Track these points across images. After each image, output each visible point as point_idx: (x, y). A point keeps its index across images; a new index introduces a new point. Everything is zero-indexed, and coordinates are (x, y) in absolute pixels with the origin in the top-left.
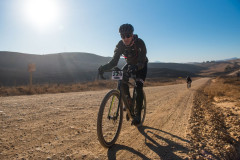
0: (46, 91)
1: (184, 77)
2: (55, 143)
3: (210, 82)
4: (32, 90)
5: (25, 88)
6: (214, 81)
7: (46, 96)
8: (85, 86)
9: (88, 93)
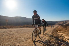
0: (11, 28)
1: (51, 25)
2: (11, 42)
3: (58, 27)
4: (7, 27)
5: (5, 26)
6: (59, 26)
7: (11, 29)
8: (22, 27)
9: (23, 29)
